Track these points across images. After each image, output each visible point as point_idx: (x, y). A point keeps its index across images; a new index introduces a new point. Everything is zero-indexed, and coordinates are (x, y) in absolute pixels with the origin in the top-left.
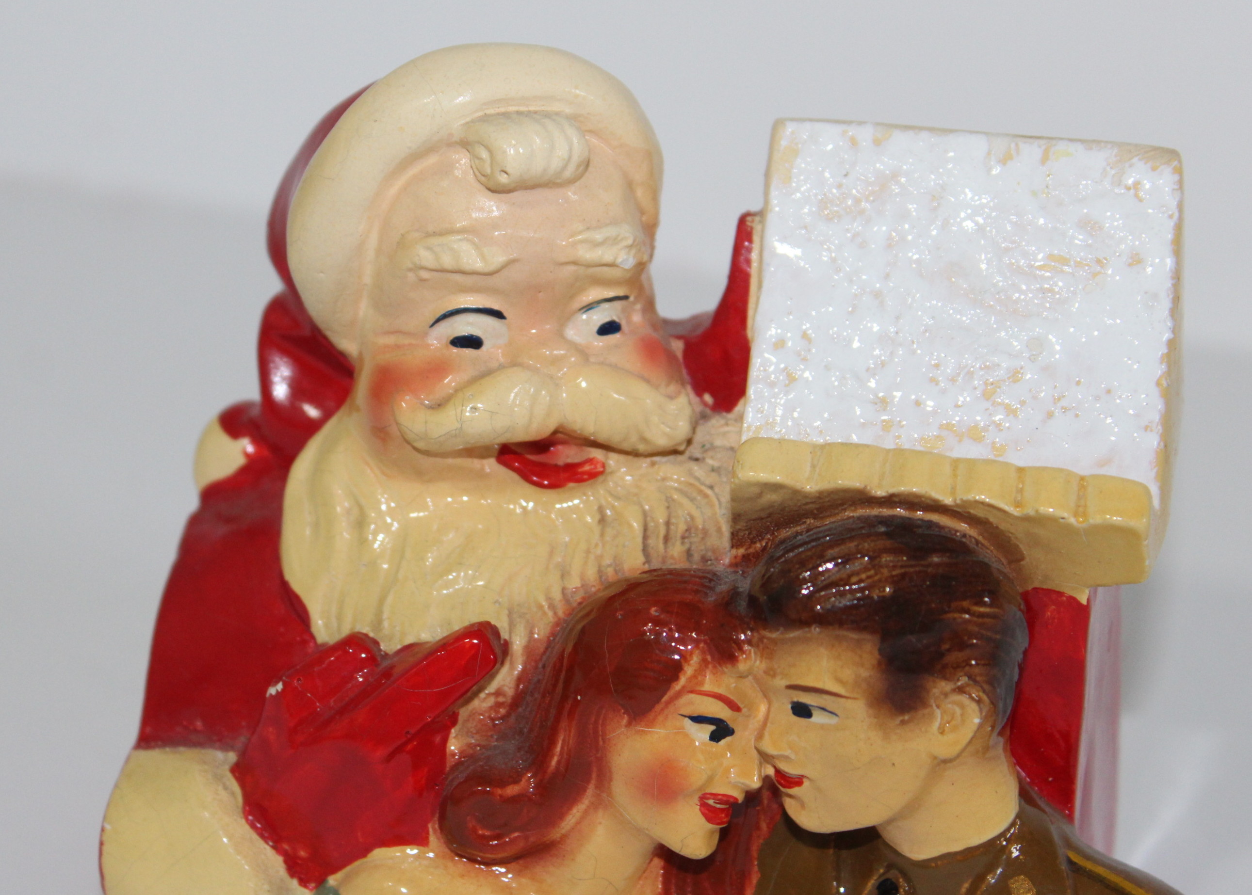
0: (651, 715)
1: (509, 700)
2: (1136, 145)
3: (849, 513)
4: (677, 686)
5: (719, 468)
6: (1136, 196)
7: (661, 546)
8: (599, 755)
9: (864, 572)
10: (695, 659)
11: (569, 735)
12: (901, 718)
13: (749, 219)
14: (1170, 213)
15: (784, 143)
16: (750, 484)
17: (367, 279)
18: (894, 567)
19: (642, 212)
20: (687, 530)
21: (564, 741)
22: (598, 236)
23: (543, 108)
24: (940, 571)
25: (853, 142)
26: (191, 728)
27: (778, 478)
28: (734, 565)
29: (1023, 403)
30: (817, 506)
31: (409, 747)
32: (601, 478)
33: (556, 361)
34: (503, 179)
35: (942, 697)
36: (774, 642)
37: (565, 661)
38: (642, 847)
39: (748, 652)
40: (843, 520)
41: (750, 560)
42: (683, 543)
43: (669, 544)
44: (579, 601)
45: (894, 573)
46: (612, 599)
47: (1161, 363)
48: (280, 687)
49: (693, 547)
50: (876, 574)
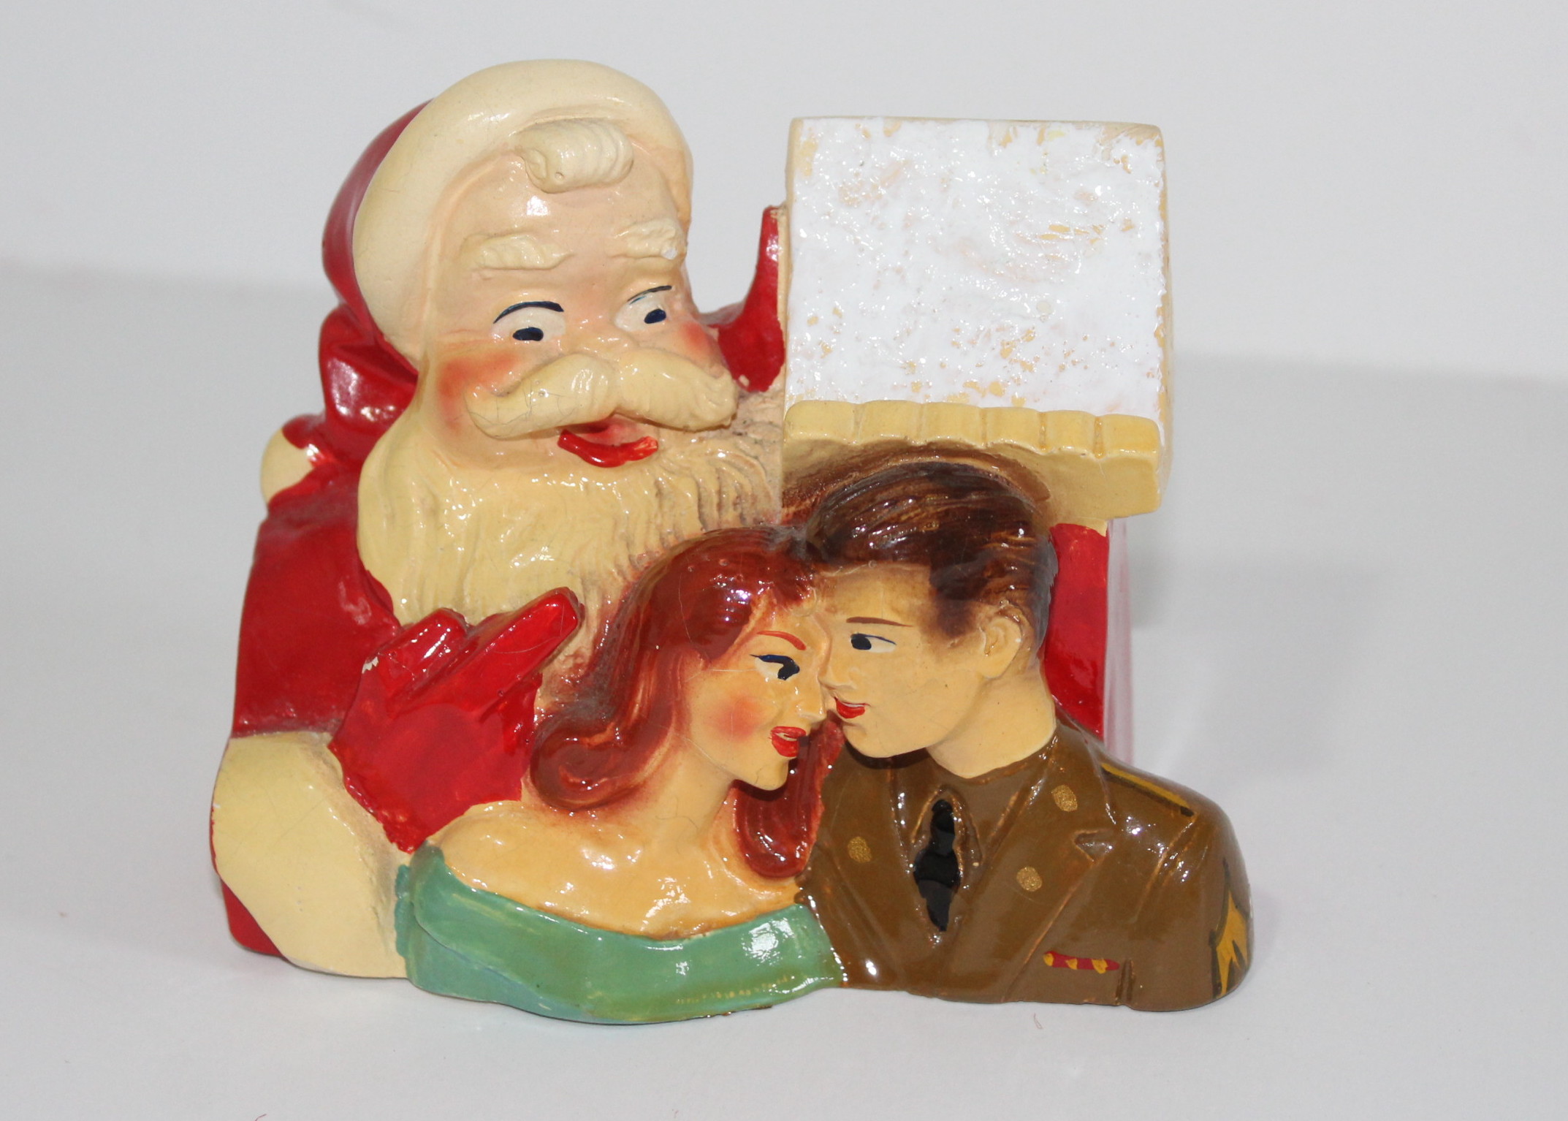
0: (725, 657)
1: (587, 661)
2: (1121, 124)
3: (891, 464)
4: (748, 629)
5: (761, 441)
6: (1125, 168)
7: (715, 513)
8: (678, 699)
9: (912, 511)
10: (763, 604)
11: (650, 683)
12: (952, 642)
13: (773, 212)
14: (1157, 182)
15: (803, 139)
16: (801, 442)
17: (431, 284)
18: (938, 505)
19: (678, 209)
20: (737, 498)
21: (644, 689)
22: (644, 230)
23: (587, 116)
24: (979, 507)
25: (867, 134)
26: (284, 715)
27: (826, 435)
28: (787, 522)
29: (1037, 359)
30: (863, 459)
31: (501, 707)
32: (655, 455)
33: (610, 347)
34: (559, 181)
35: (987, 620)
36: (834, 580)
37: (642, 616)
38: (719, 783)
39: (810, 592)
40: (886, 470)
41: (801, 517)
42: (735, 509)
43: (723, 511)
44: (646, 565)
45: (939, 510)
46: (678, 559)
47: (1158, 316)
48: (375, 662)
49: (745, 512)
50: (923, 512)
